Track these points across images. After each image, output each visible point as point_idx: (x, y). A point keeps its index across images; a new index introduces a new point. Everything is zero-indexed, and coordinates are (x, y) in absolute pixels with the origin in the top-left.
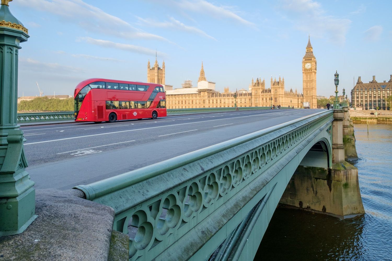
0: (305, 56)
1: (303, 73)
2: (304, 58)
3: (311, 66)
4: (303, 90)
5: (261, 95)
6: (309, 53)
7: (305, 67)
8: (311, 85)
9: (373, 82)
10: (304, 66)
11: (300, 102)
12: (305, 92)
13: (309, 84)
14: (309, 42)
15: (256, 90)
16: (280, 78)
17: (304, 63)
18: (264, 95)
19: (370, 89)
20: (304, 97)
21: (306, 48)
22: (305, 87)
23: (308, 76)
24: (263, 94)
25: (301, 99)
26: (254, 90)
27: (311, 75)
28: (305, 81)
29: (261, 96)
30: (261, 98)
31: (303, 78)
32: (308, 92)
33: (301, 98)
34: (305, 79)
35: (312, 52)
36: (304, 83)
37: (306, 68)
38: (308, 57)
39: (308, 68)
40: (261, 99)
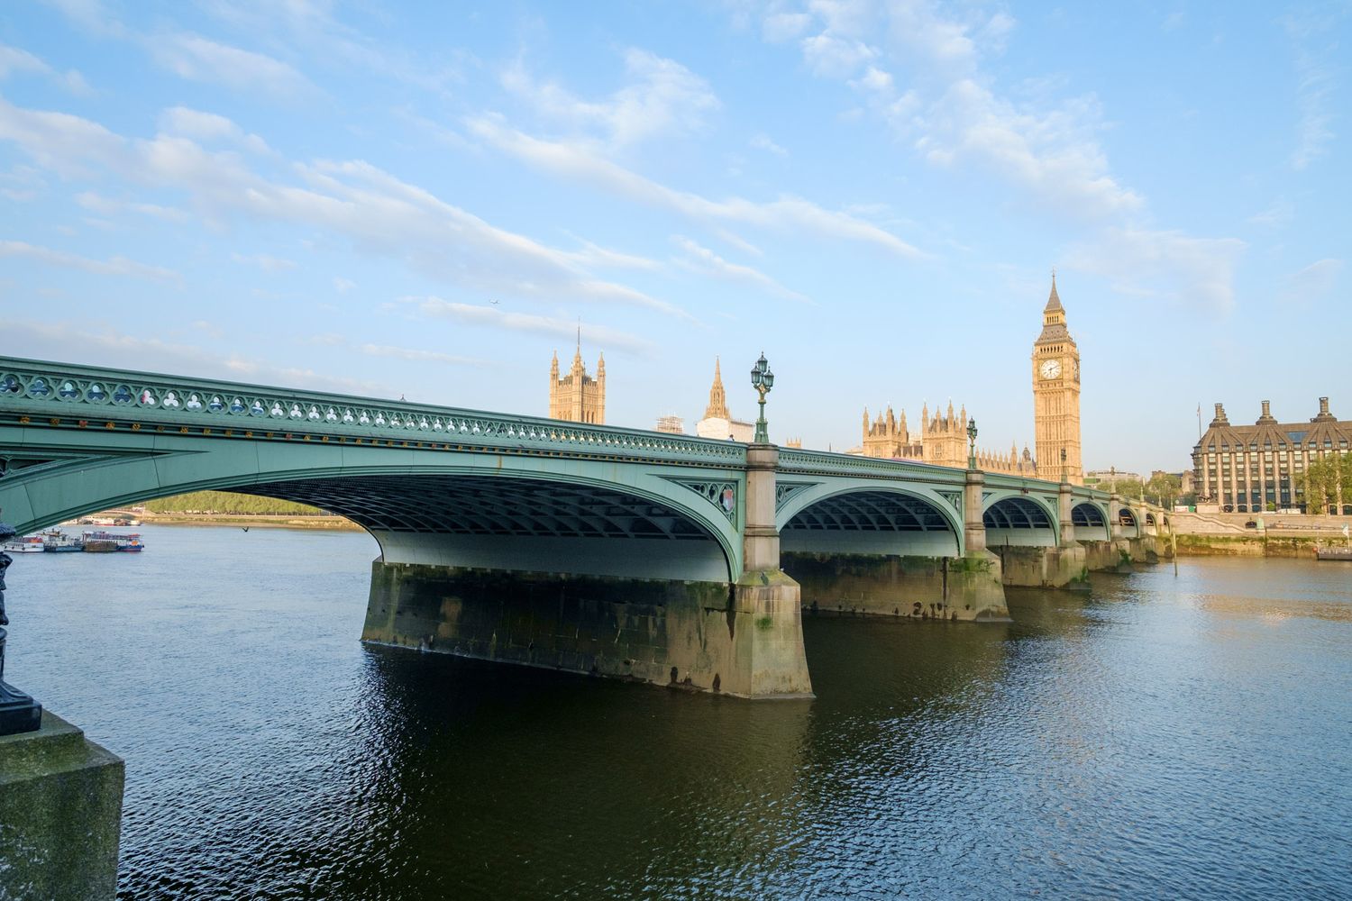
0: (1041, 339)
1: (1035, 392)
2: (1036, 344)
3: (1060, 371)
4: (1037, 448)
6: (1053, 329)
7: (1042, 372)
8: (1063, 430)
9: (1265, 421)
10: (1039, 370)
12: (1043, 454)
13: (1054, 430)
14: (1054, 292)
15: (877, 448)
17: (1039, 360)
19: (1251, 445)
21: (1045, 313)
22: (1043, 438)
23: (1053, 404)
26: (870, 446)
27: (1062, 399)
28: (1041, 419)
31: (1037, 410)
32: (1053, 455)
34: (1042, 413)
35: (1064, 326)
36: (1040, 425)
37: (1045, 376)
38: (1050, 341)
39: (1049, 378)
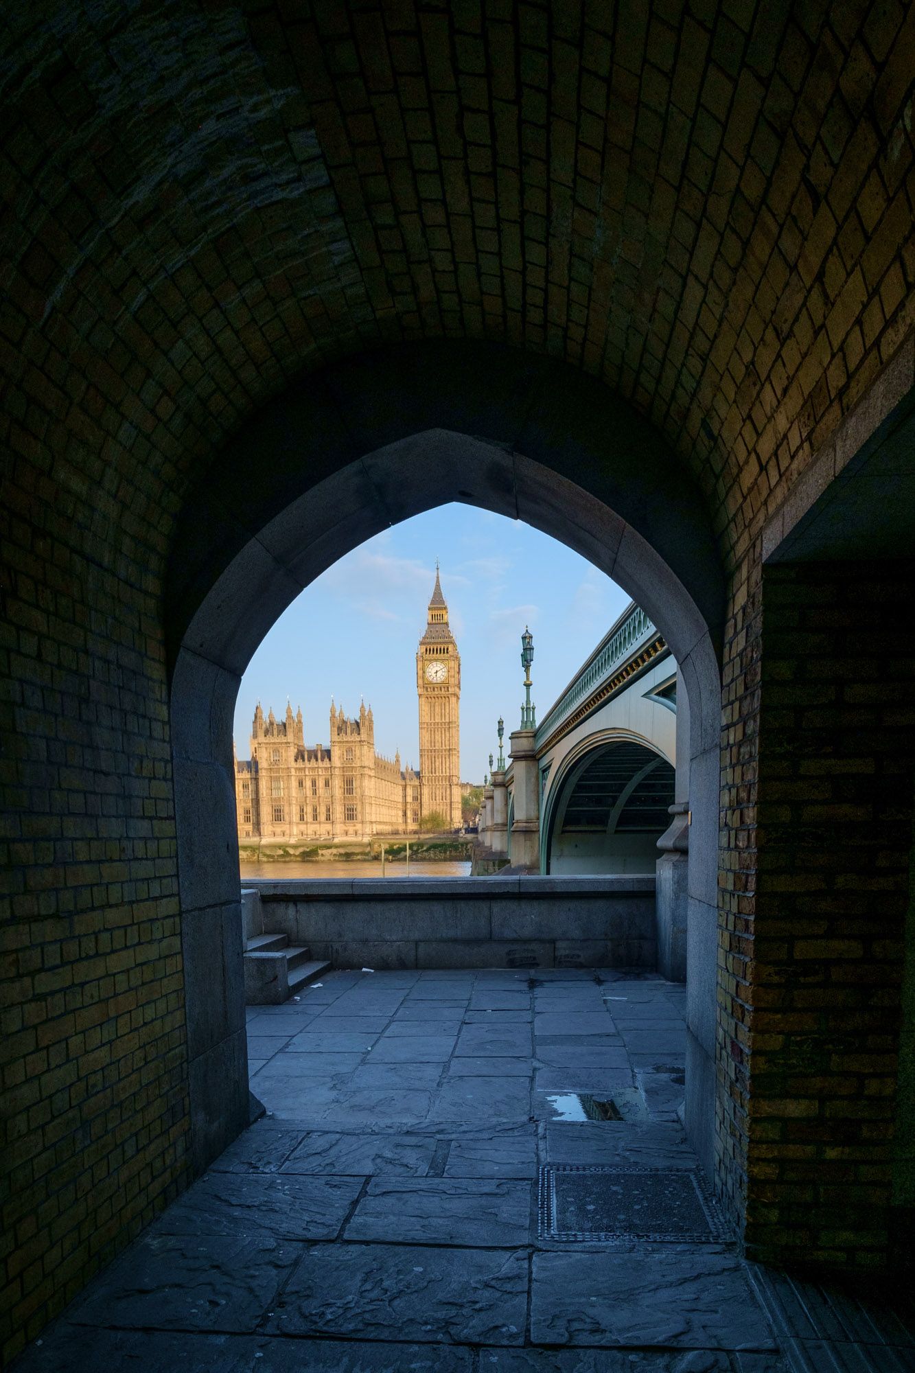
0: (423, 638)
1: (420, 696)
2: (421, 644)
3: (446, 674)
4: (421, 756)
5: (296, 769)
6: (438, 627)
7: (427, 675)
8: (447, 739)
10: (424, 672)
11: (409, 799)
12: (427, 763)
13: (438, 738)
14: (438, 586)
15: (277, 751)
17: (422, 661)
18: (307, 770)
20: (425, 781)
21: (429, 609)
22: (427, 746)
23: (437, 709)
24: (300, 764)
25: (414, 786)
26: (266, 748)
27: (447, 704)
28: (425, 726)
29: (293, 770)
30: (293, 778)
31: (420, 716)
32: (437, 764)
33: (413, 783)
34: (427, 719)
35: (447, 624)
36: (424, 731)
37: (430, 679)
38: (436, 640)
39: (434, 681)
40: (294, 783)
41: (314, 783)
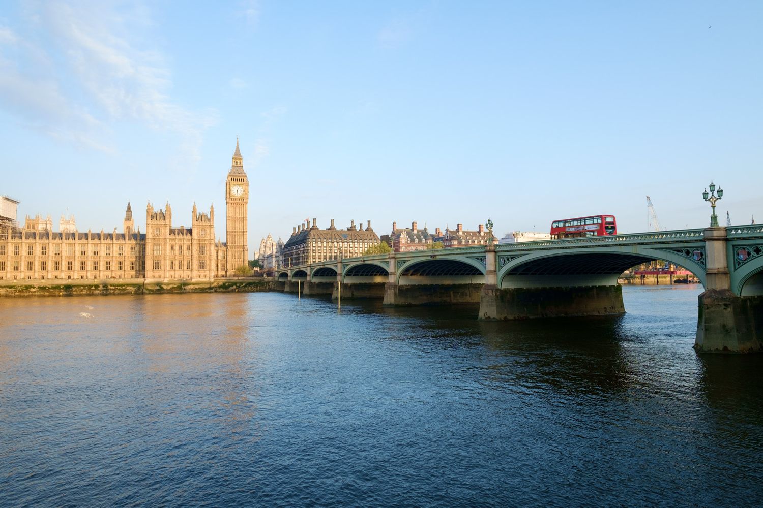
0: (231, 173)
1: (227, 202)
2: (229, 176)
3: (242, 192)
4: (227, 235)
5: (170, 239)
6: (237, 168)
7: (232, 192)
8: (242, 226)
9: (332, 228)
10: (230, 190)
11: (220, 258)
12: (230, 238)
13: (237, 225)
14: (238, 147)
15: (158, 229)
16: (212, 206)
17: (230, 184)
18: (177, 240)
19: (329, 239)
20: (229, 248)
21: (233, 159)
22: (231, 229)
23: (237, 210)
24: (172, 236)
25: (223, 251)
26: (152, 227)
27: (242, 208)
28: (230, 218)
29: (168, 240)
30: (168, 244)
31: (227, 213)
32: (236, 239)
34: (231, 215)
35: (242, 167)
36: (228, 221)
37: (234, 194)
38: (237, 175)
39: (236, 195)
40: (168, 247)
41: (180, 248)
